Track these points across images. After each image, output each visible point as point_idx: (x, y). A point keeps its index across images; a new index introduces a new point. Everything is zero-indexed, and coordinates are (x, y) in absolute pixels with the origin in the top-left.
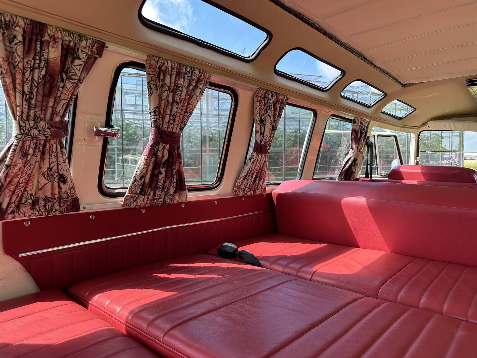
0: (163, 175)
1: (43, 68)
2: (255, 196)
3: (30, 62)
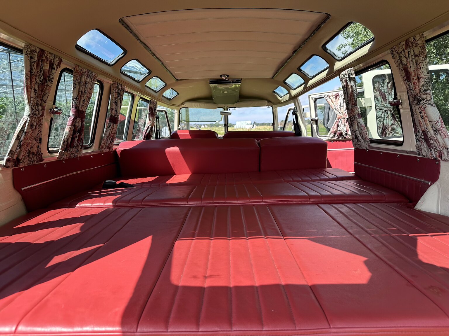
0: (77, 138)
1: (42, 75)
2: (109, 152)
3: (38, 72)
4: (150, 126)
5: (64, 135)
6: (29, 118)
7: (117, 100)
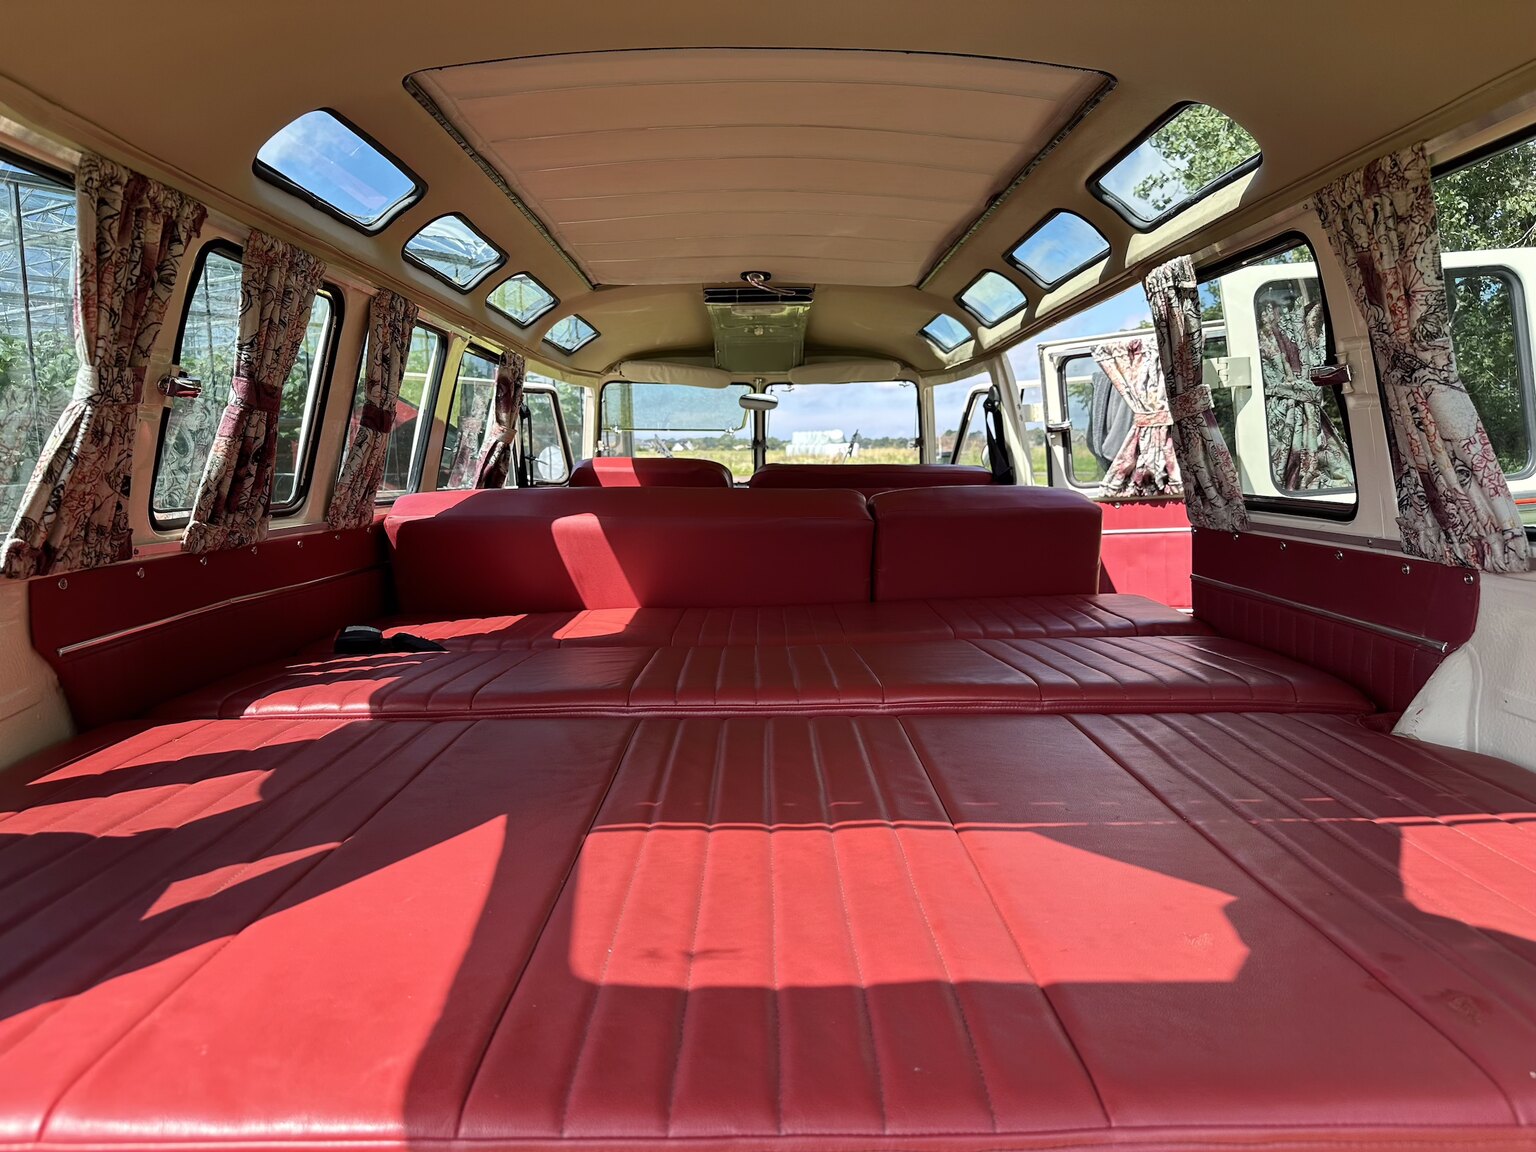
0: (253, 479)
4: (501, 444)
5: (207, 468)
6: (89, 408)
7: (388, 351)
